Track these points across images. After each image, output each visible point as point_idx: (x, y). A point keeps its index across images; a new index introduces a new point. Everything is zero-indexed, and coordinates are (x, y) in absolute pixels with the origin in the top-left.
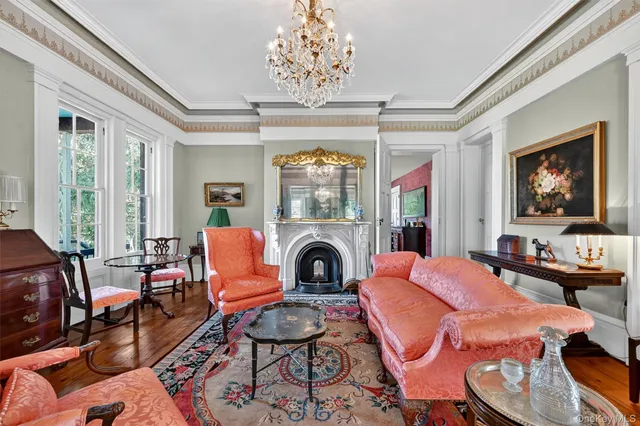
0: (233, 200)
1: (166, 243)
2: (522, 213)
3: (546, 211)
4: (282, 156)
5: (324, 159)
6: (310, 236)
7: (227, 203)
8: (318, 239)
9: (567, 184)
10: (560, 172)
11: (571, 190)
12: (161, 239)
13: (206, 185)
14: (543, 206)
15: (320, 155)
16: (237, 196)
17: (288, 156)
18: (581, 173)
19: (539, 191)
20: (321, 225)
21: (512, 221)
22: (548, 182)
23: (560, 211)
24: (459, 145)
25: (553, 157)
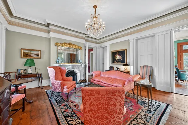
0: (35, 56)
1: (9, 74)
2: (113, 62)
3: (118, 62)
4: (58, 43)
5: (72, 46)
6: (69, 68)
7: (32, 57)
8: (71, 69)
9: (121, 58)
10: (120, 56)
11: (122, 59)
12: (7, 73)
13: (21, 49)
14: (117, 61)
15: (71, 45)
16: (38, 55)
17: (61, 44)
18: (123, 56)
19: (117, 58)
20: (72, 65)
21: (112, 64)
22: (118, 57)
23: (120, 62)
24: (99, 47)
25: (119, 53)
